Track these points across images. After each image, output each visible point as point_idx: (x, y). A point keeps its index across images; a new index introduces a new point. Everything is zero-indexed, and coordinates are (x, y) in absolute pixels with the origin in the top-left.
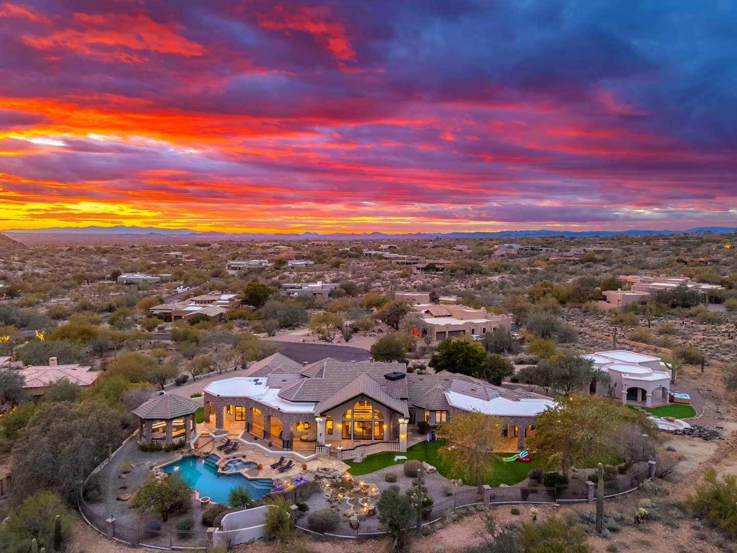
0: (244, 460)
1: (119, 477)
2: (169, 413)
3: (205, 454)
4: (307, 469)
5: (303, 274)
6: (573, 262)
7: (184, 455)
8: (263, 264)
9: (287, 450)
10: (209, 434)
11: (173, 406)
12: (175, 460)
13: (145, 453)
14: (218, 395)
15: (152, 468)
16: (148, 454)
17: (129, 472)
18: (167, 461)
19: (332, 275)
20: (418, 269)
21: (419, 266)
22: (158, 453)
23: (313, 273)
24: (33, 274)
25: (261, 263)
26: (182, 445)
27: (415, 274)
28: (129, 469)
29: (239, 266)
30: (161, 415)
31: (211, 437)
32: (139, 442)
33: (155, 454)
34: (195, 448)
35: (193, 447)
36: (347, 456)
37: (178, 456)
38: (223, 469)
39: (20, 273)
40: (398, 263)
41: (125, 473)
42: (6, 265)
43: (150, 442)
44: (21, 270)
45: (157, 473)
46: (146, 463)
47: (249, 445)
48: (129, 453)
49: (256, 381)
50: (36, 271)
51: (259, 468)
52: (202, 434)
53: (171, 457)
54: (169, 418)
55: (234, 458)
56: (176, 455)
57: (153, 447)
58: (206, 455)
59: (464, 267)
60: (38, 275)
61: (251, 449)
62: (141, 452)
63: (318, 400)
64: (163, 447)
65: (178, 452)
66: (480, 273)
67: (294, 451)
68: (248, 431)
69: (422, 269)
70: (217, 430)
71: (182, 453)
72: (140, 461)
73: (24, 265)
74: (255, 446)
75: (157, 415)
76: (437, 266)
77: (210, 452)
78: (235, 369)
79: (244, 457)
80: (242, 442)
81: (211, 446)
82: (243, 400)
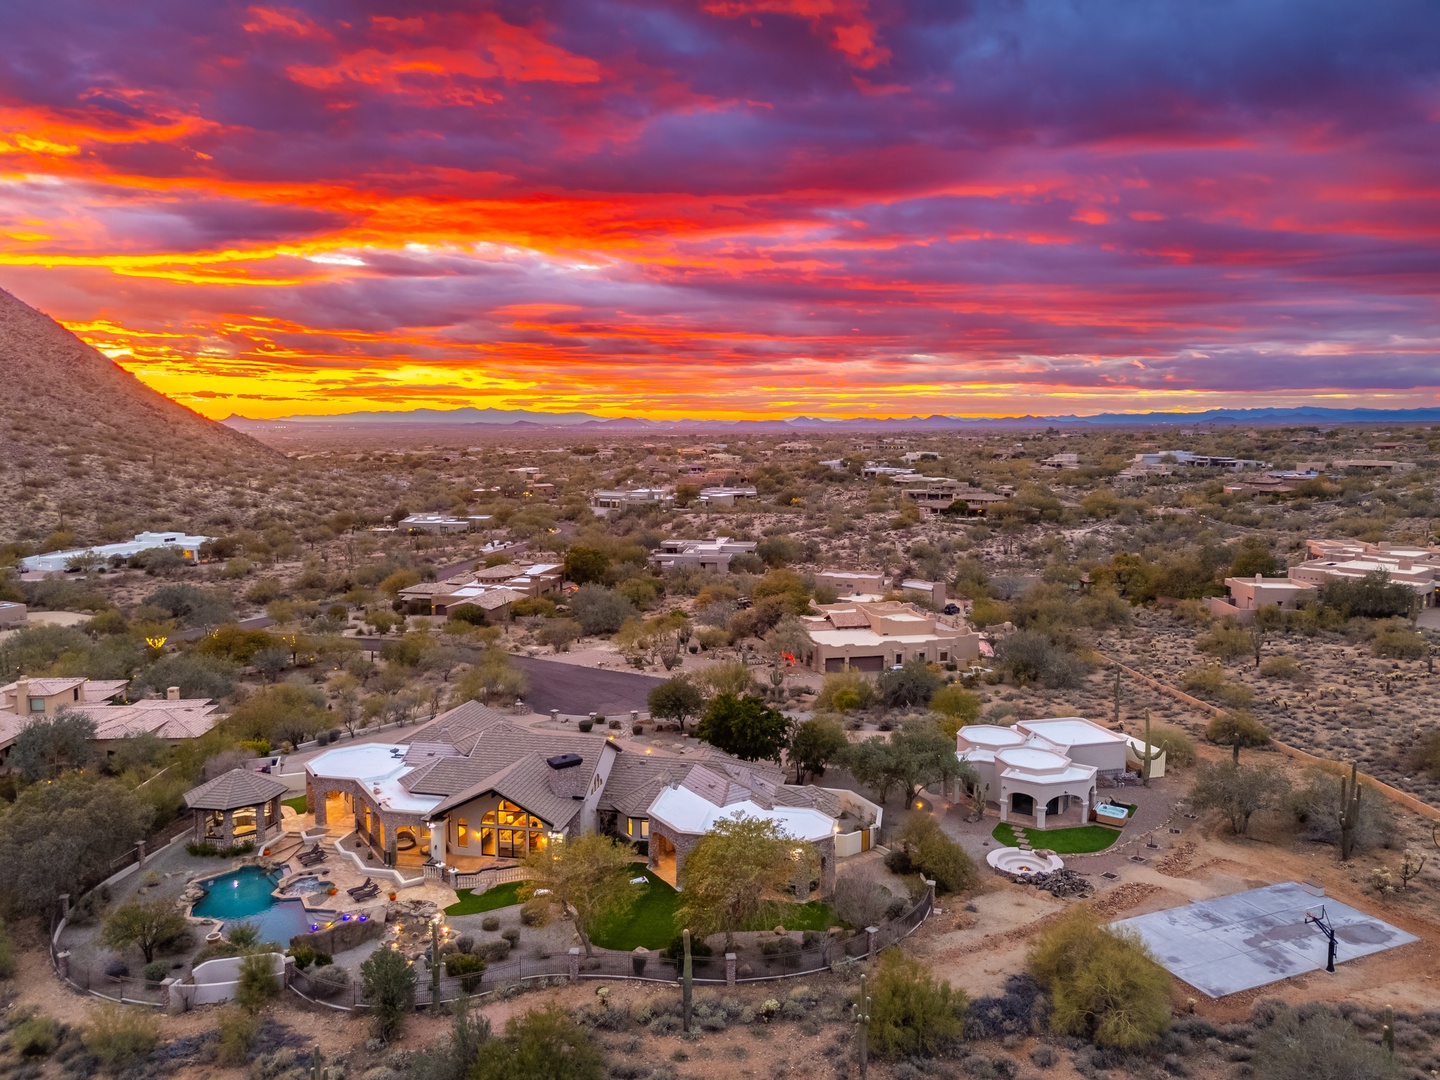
0: (322, 878)
1: (138, 892)
2: (227, 801)
3: (276, 864)
4: (395, 900)
6: (1270, 497)
8: (656, 497)
10: (299, 833)
11: (237, 790)
13: (191, 858)
14: (316, 775)
15: (190, 880)
17: (156, 885)
20: (934, 511)
22: (209, 858)
24: (273, 514)
26: (248, 848)
27: (924, 522)
28: (160, 880)
29: (614, 501)
30: (214, 803)
31: (300, 838)
32: (190, 841)
34: (265, 855)
35: (261, 854)
36: (464, 884)
37: (235, 865)
38: (282, 891)
39: (253, 512)
40: (912, 495)
41: (150, 885)
42: (233, 497)
43: (205, 841)
44: (255, 506)
46: (186, 874)
47: (345, 855)
48: (172, 857)
49: (396, 751)
50: (279, 508)
51: (332, 893)
53: (225, 867)
55: (311, 874)
57: (206, 848)
58: (273, 867)
60: (280, 515)
62: (189, 855)
63: (447, 792)
64: (218, 850)
65: (237, 859)
67: (396, 869)
68: (358, 832)
69: (943, 511)
70: (315, 826)
72: (181, 869)
73: (262, 497)
74: (350, 857)
77: (284, 862)
79: (325, 873)
80: (336, 849)
81: (292, 852)
82: (351, 784)
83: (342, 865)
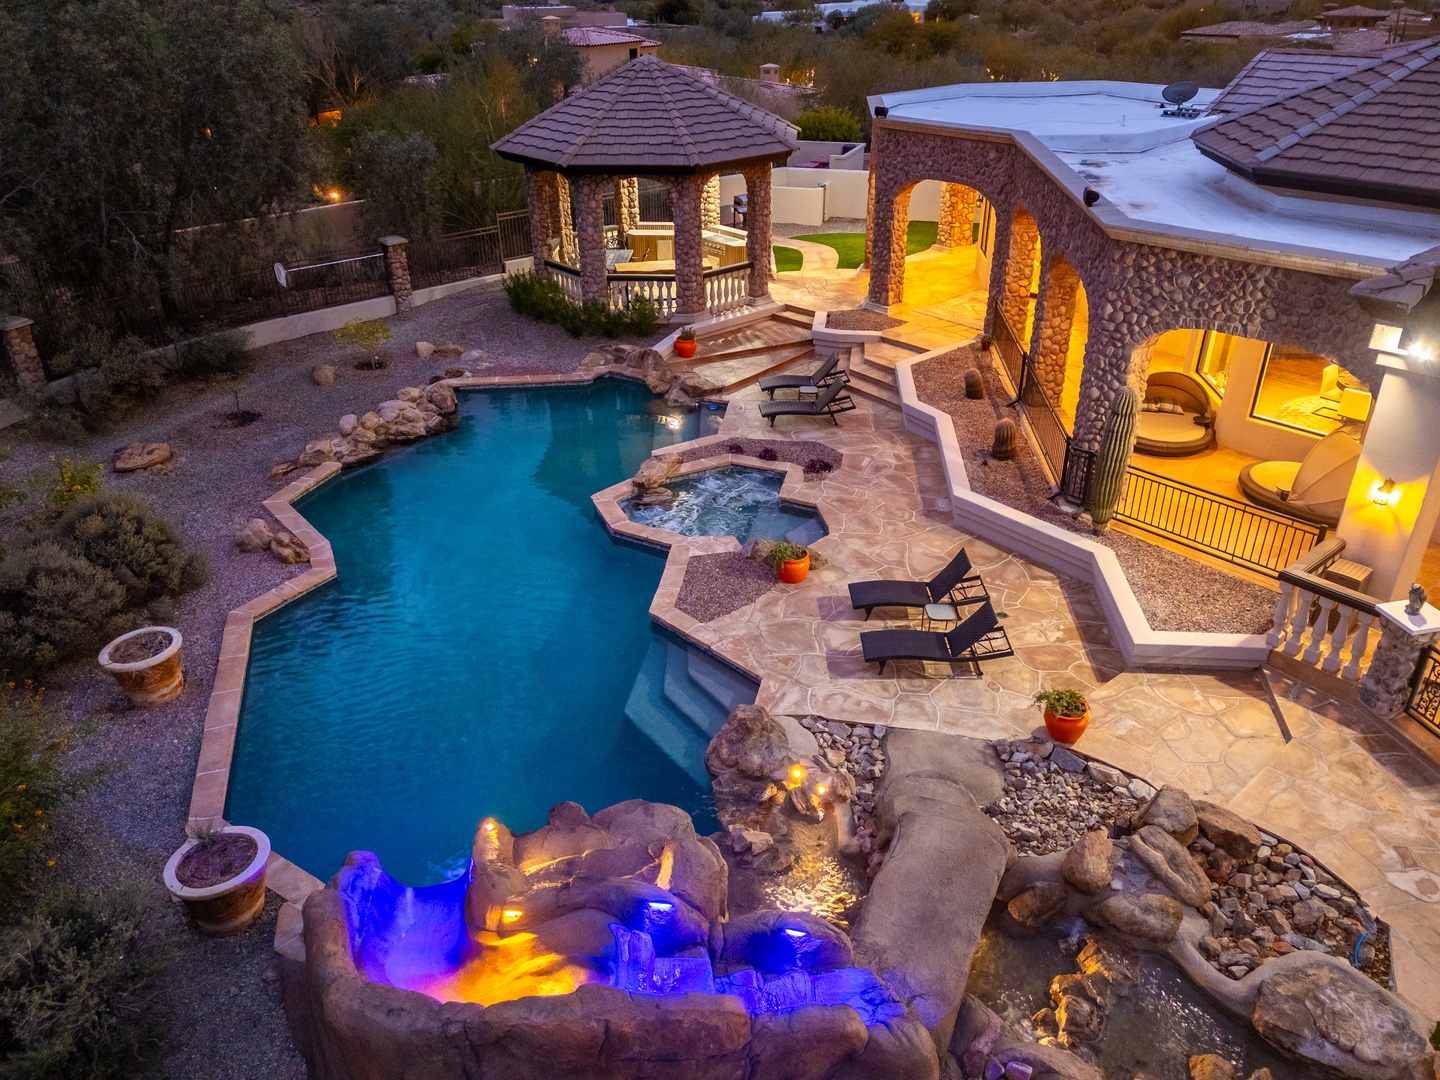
0: (794, 486)
2: (582, 140)
7: (616, 368)
10: (811, 314)
12: (555, 378)
15: (445, 376)
17: (381, 367)
26: (640, 323)
28: (395, 357)
30: (551, 145)
35: (665, 348)
37: (588, 363)
41: (362, 365)
46: (465, 355)
47: (914, 418)
49: (1179, 98)
51: (793, 569)
52: (788, 308)
55: (768, 454)
56: (587, 357)
58: (684, 400)
64: (569, 308)
65: (601, 349)
67: (1109, 541)
68: (985, 346)
70: (861, 303)
77: (720, 390)
79: (819, 466)
80: (894, 389)
81: (763, 362)
82: (992, 155)
83: (891, 452)
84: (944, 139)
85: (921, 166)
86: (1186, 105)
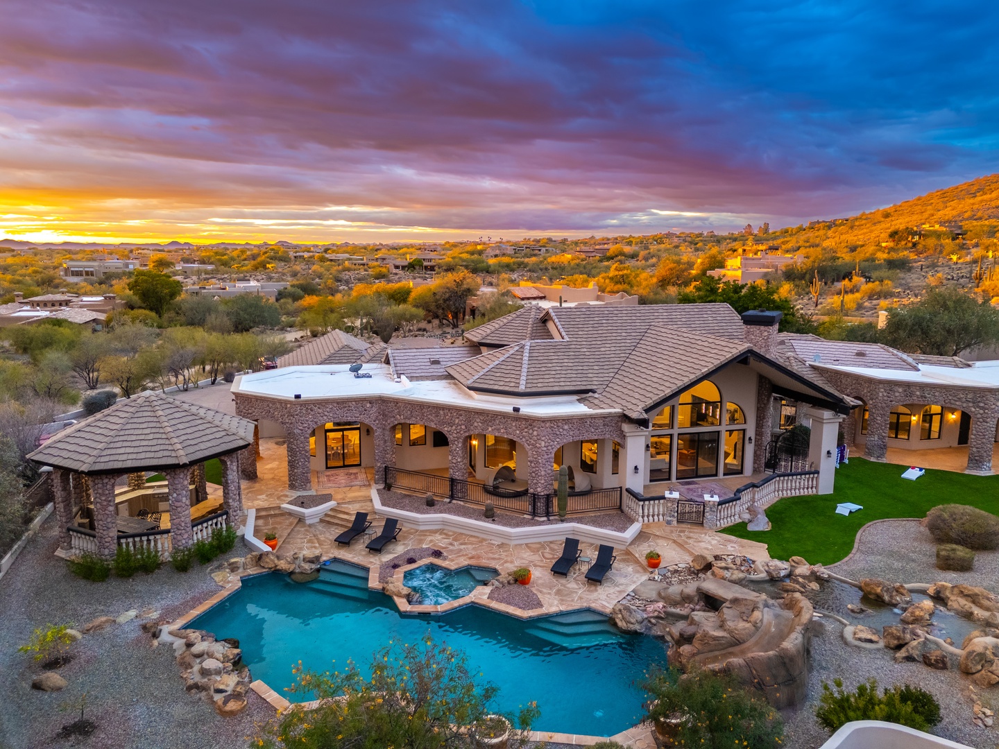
0: (447, 564)
1: (37, 686)
2: (179, 446)
3: (311, 561)
4: (662, 565)
5: (208, 279)
8: (131, 267)
9: (550, 522)
11: (180, 426)
12: (225, 594)
13: (100, 587)
14: (298, 397)
15: (152, 631)
16: (113, 585)
17: (67, 660)
18: (197, 601)
19: (259, 278)
20: (397, 267)
21: (397, 264)
22: (149, 578)
23: (226, 276)
25: (127, 265)
26: (224, 545)
27: (396, 274)
28: (65, 649)
29: (86, 269)
30: (152, 455)
31: (290, 514)
32: (60, 553)
33: (139, 584)
34: (273, 547)
35: (262, 547)
37: (225, 580)
38: (410, 599)
41: (52, 664)
43: (114, 547)
45: (197, 649)
46: (122, 619)
47: (426, 523)
48: (37, 594)
49: (355, 370)
51: (520, 580)
52: (260, 510)
53: (203, 587)
54: (185, 460)
55: (410, 561)
56: (218, 577)
57: (128, 561)
58: (314, 566)
59: (464, 263)
61: (435, 532)
62: (82, 583)
63: (589, 387)
64: (166, 556)
65: (220, 567)
66: (487, 272)
67: (570, 520)
68: (391, 487)
69: (403, 268)
70: (294, 494)
71: (234, 568)
72: (93, 615)
74: (445, 522)
75: (134, 456)
76: (425, 264)
78: (213, 383)
79: (436, 554)
82: (368, 405)
84: (338, 403)
85: (325, 418)
86: (359, 372)
